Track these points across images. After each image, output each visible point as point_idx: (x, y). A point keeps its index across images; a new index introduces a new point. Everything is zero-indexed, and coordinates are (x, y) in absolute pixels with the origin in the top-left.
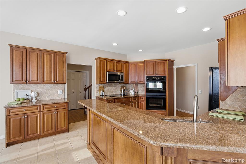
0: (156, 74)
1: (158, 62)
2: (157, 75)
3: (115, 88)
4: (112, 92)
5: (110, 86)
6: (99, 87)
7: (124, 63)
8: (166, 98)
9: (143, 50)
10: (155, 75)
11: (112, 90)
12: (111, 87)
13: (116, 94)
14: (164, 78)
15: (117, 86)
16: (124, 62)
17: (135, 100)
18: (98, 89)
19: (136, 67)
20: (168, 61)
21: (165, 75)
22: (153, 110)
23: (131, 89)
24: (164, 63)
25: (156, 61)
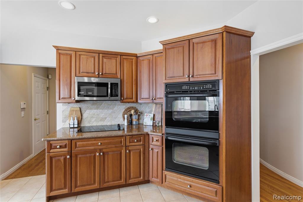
0: (189, 76)
1: (194, 41)
2: (191, 79)
3: (110, 111)
4: (103, 119)
5: (97, 108)
6: (69, 109)
7: (124, 57)
8: (220, 147)
9: (158, 20)
10: (187, 80)
11: (102, 116)
12: (98, 111)
13: (113, 124)
14: (214, 86)
15: (116, 108)
16: (122, 55)
17: (135, 142)
18: (67, 113)
19: (151, 65)
20: (224, 33)
21: (217, 78)
22: (182, 177)
23: (147, 115)
24: (212, 41)
25: (189, 40)
